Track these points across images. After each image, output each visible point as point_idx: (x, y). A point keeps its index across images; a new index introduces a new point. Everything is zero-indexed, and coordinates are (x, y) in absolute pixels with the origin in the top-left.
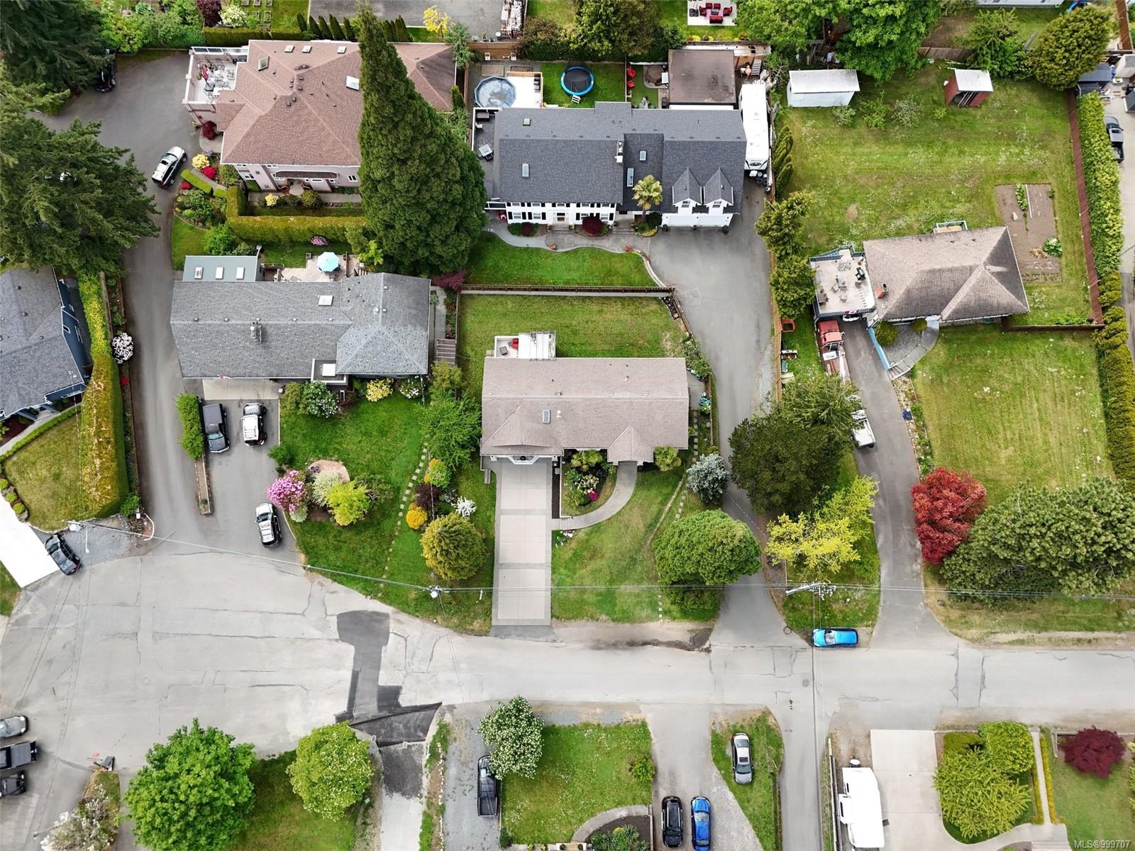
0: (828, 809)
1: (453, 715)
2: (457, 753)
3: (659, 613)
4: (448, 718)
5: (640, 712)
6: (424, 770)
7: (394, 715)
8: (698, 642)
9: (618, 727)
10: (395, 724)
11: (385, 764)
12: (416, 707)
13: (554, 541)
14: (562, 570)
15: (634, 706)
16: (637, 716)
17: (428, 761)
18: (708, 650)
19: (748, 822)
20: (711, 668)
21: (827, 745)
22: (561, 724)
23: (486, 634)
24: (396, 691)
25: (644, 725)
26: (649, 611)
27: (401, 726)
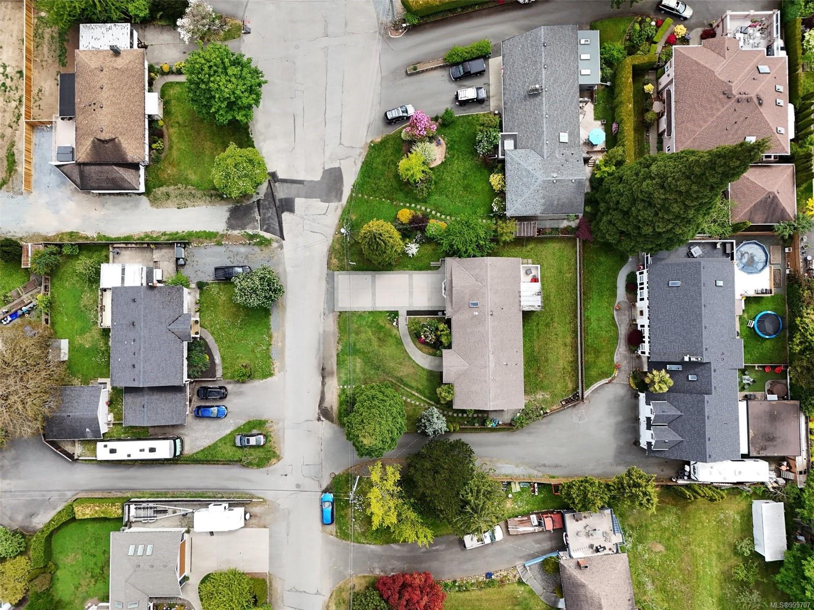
0: (220, 495)
1: (277, 248)
2: (253, 252)
3: (343, 386)
4: (275, 245)
5: (279, 372)
6: (243, 231)
7: (276, 210)
8: (325, 413)
9: (270, 357)
10: (271, 210)
11: (247, 206)
12: (282, 224)
13: (391, 312)
14: (371, 318)
15: (282, 368)
16: (276, 370)
17: (248, 234)
18: (319, 419)
19: (213, 442)
20: (307, 421)
21: (259, 498)
22: (272, 319)
23: (329, 268)
24: (291, 210)
25: (271, 375)
26: (344, 379)
27: (270, 215)
